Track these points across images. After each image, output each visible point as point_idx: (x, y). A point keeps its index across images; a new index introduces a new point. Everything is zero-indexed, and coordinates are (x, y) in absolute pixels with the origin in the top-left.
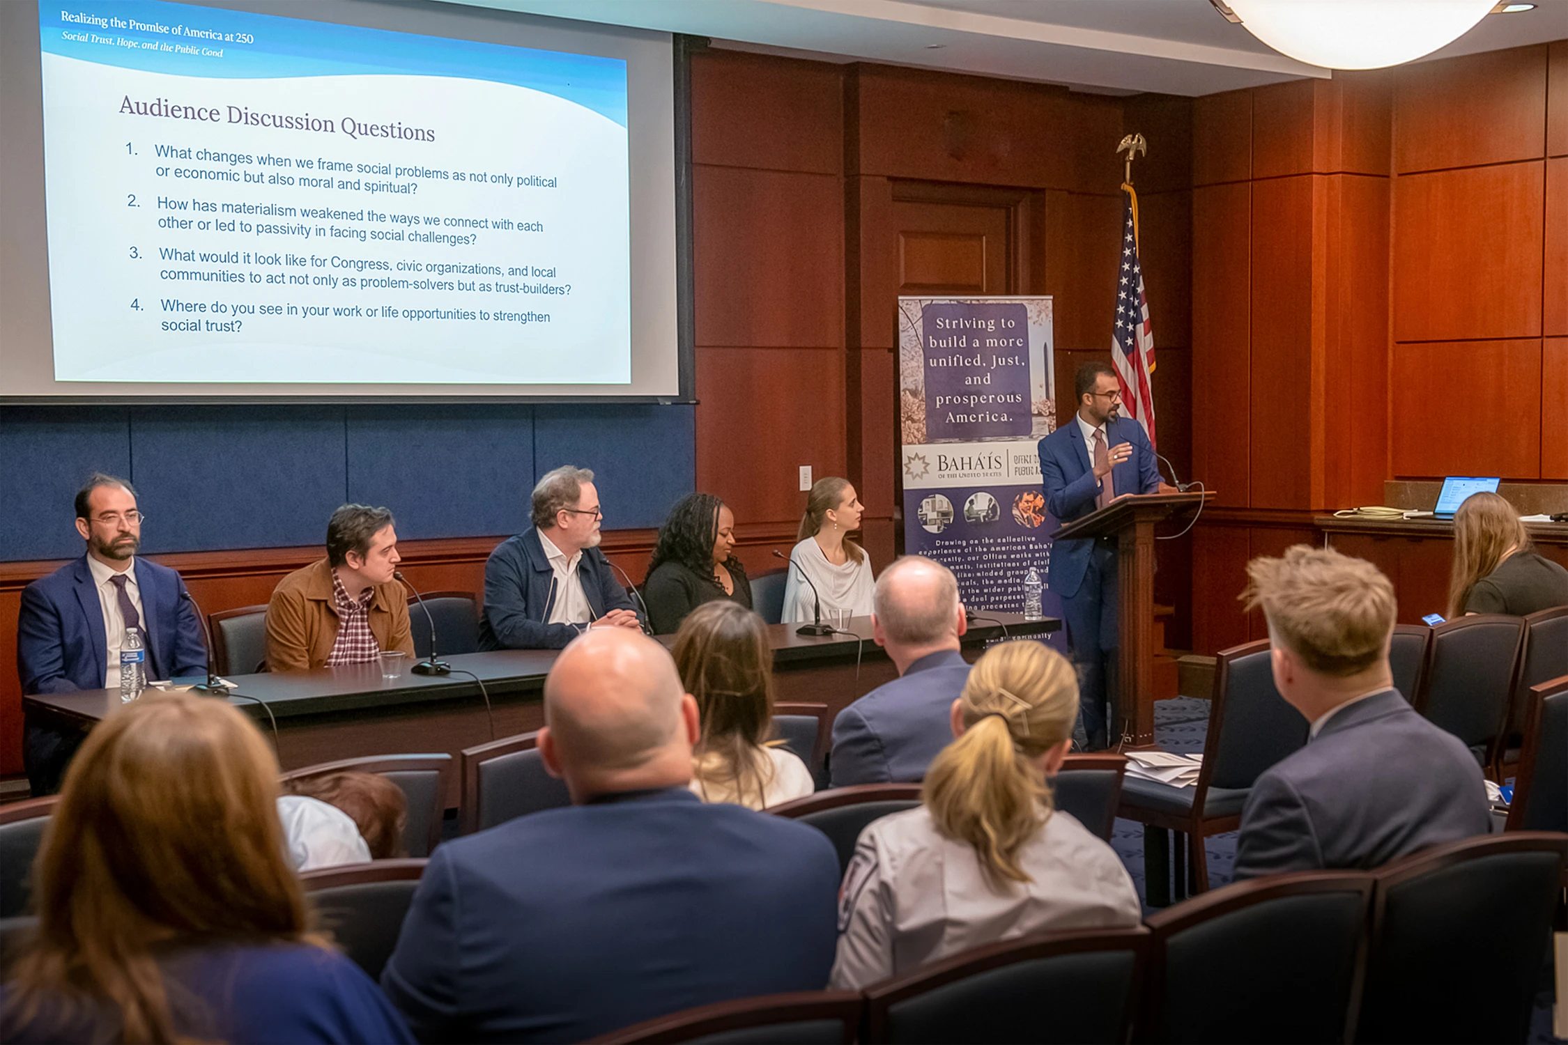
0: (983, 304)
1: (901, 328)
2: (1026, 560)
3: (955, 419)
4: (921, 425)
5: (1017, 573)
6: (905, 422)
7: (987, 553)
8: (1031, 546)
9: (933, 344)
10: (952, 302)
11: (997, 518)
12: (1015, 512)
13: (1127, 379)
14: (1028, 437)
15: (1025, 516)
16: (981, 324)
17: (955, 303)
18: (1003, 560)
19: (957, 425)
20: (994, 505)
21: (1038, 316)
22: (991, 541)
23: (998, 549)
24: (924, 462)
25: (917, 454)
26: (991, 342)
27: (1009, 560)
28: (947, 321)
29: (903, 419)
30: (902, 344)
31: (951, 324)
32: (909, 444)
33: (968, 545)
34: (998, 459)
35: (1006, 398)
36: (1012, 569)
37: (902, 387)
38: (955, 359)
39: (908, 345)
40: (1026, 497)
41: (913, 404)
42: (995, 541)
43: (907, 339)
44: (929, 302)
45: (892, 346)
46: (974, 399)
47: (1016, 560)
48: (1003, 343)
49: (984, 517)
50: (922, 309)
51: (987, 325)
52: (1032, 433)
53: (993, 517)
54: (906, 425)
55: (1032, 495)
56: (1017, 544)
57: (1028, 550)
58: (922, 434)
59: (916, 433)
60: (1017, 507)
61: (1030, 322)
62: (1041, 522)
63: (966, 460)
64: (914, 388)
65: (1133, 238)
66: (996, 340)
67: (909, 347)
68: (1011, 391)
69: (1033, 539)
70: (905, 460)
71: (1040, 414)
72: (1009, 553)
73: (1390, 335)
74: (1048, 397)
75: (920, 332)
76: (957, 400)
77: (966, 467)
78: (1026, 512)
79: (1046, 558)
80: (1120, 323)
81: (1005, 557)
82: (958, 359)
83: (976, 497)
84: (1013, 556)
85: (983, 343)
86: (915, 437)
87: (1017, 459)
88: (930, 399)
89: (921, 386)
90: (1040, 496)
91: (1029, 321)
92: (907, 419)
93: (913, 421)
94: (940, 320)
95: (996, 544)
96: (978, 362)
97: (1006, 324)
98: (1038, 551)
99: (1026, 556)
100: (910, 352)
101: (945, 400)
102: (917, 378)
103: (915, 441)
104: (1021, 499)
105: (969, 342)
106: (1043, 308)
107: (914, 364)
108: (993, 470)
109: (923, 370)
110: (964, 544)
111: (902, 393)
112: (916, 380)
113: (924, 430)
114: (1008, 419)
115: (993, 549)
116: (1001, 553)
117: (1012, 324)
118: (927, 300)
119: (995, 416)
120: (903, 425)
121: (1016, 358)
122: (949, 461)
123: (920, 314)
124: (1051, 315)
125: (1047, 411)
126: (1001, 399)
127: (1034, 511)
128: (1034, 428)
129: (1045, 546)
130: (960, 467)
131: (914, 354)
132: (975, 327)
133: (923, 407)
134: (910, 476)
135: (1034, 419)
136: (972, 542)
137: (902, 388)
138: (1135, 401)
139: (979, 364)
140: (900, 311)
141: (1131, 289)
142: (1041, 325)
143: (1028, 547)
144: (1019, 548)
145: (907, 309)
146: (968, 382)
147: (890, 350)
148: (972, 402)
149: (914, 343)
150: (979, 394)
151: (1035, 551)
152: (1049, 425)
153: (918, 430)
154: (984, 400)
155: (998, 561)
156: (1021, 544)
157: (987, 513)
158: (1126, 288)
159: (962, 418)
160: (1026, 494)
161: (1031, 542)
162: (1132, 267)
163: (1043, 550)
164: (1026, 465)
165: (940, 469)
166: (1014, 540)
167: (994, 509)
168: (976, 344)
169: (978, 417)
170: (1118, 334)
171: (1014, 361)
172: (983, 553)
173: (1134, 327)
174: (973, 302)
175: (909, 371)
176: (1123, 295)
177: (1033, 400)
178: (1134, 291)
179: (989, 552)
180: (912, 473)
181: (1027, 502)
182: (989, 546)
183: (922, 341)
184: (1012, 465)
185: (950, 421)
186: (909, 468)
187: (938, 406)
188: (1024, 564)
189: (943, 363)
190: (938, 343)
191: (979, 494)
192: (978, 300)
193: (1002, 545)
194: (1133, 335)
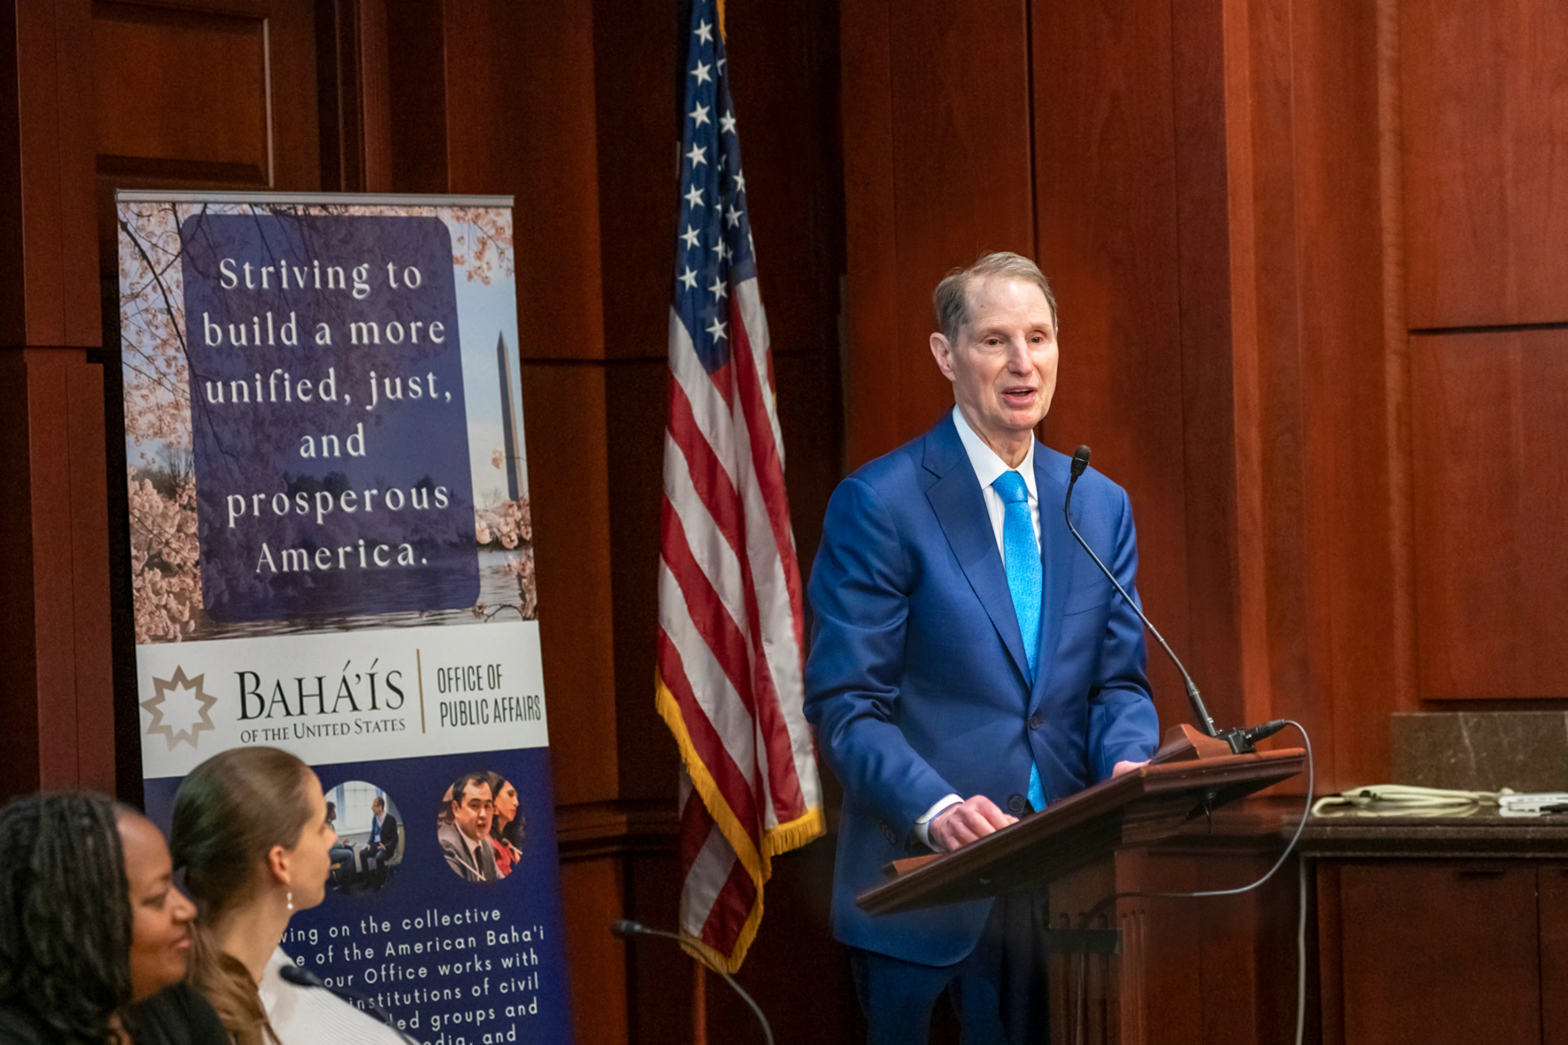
0: (338, 218)
1: (124, 286)
2: (477, 978)
3: (279, 564)
4: (190, 582)
5: (457, 1018)
6: (142, 573)
7: (376, 963)
8: (491, 937)
9: (214, 339)
10: (258, 211)
11: (397, 858)
12: (446, 836)
13: (716, 438)
14: (469, 612)
15: (472, 845)
16: (335, 276)
17: (268, 213)
18: (418, 983)
19: (285, 580)
20: (389, 819)
21: (479, 255)
22: (386, 926)
23: (404, 948)
24: (200, 695)
25: (179, 671)
26: (364, 332)
27: (435, 981)
28: (247, 267)
29: (137, 566)
30: (129, 333)
31: (256, 277)
32: (156, 639)
33: (324, 940)
34: (394, 680)
35: (408, 498)
36: (444, 1007)
37: (134, 463)
38: (272, 381)
39: (146, 339)
40: (472, 790)
41: (164, 515)
42: (396, 927)
43: (140, 320)
44: (196, 209)
45: (99, 343)
46: (324, 499)
47: (451, 981)
48: (394, 333)
49: (364, 855)
50: (180, 232)
51: (349, 279)
52: (479, 602)
53: (389, 853)
54: (145, 581)
55: (486, 786)
56: (453, 932)
57: (483, 951)
58: (192, 609)
59: (173, 604)
60: (451, 817)
61: (459, 272)
62: (512, 863)
63: (310, 687)
64: (167, 470)
65: (714, 32)
66: (375, 326)
67: (148, 345)
68: (421, 477)
69: (496, 915)
70: (146, 691)
71: (496, 545)
72: (431, 960)
73: (1391, 310)
74: (514, 493)
75: (177, 299)
76: (280, 504)
77: (312, 704)
78: (473, 837)
79: (530, 970)
80: (689, 278)
81: (423, 972)
82: (280, 379)
83: (341, 795)
84: (444, 970)
85: (341, 335)
86: (173, 619)
87: (445, 678)
88: (210, 501)
89: (184, 464)
90: (508, 787)
91: (456, 268)
92: (150, 565)
93: (167, 569)
94: (228, 266)
95: (397, 936)
96: (330, 388)
97: (399, 279)
98: (510, 950)
99: (478, 966)
100: (150, 360)
101: (250, 506)
102: (172, 438)
103: (175, 629)
104: (459, 796)
105: (307, 331)
106: (492, 232)
107: (164, 396)
108: (383, 713)
109: (187, 413)
110: (315, 939)
111: (133, 486)
112: (170, 445)
113: (198, 596)
114: (417, 559)
115: (390, 950)
116: (413, 961)
117: (414, 277)
118: (191, 204)
119: (381, 552)
120: (137, 583)
121: (430, 377)
122: (267, 690)
123: (175, 247)
124: (510, 253)
125: (514, 537)
126: (394, 500)
127: (494, 832)
128: (486, 586)
129: (527, 936)
130: (294, 707)
131: (163, 368)
132: (318, 285)
133: (193, 529)
134: (161, 738)
135: (486, 561)
136: (333, 932)
137: (131, 471)
138: (738, 502)
139: (334, 397)
140: (122, 236)
141: (716, 179)
142: (486, 281)
143: (481, 939)
144: (460, 944)
145: (142, 229)
146: (308, 451)
147: (93, 355)
148: (320, 510)
149: (163, 333)
150: (335, 485)
151: (497, 952)
152: (520, 577)
153: (181, 597)
154: (349, 504)
155: (406, 987)
156: (464, 930)
157: (372, 841)
158: (702, 176)
159: (296, 559)
160: (470, 782)
161: (491, 924)
162: (717, 113)
163: (522, 947)
164: (468, 696)
165: (244, 716)
166: (446, 920)
167: (387, 831)
168: (325, 337)
169: (335, 555)
170: (688, 305)
171: (425, 385)
172: (365, 963)
173: (730, 289)
174: (314, 212)
175: (151, 417)
176: (694, 197)
177: (478, 503)
178: (725, 182)
179: (379, 960)
180: (167, 730)
181: (475, 804)
182: (378, 941)
183: (182, 326)
184: (434, 698)
185: (266, 566)
186: (158, 715)
187: (232, 525)
188: (476, 991)
189: (240, 394)
190: (226, 333)
191: (348, 785)
192: (324, 206)
193: (413, 936)
194: (730, 311)
